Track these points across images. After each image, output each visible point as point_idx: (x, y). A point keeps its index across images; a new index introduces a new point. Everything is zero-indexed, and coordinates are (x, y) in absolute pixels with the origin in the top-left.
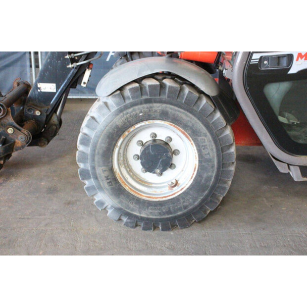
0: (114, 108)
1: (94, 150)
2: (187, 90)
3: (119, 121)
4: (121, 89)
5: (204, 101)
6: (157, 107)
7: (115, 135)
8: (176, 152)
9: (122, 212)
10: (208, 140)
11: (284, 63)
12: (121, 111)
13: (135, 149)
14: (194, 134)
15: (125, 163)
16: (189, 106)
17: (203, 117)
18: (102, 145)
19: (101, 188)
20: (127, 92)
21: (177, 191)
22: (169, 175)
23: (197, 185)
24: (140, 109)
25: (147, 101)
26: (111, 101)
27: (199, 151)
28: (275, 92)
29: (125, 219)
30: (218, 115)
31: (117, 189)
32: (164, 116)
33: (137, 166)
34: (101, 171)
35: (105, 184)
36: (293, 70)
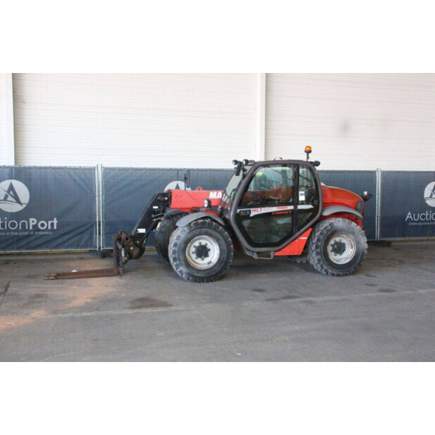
0: (188, 231)
1: (179, 248)
2: (214, 223)
3: (189, 236)
4: (190, 224)
5: (221, 227)
6: (204, 230)
7: (188, 241)
8: (209, 250)
9: (189, 275)
10: (223, 242)
11: (248, 213)
12: (190, 232)
13: (193, 249)
14: (217, 240)
15: (189, 254)
16: (215, 229)
17: (221, 233)
18: (182, 246)
19: (181, 265)
20: (192, 225)
21: (211, 265)
22: (207, 260)
23: (219, 261)
24: (197, 231)
25: (200, 228)
26: (186, 229)
27: (220, 247)
28: (246, 223)
29: (191, 278)
30: (226, 233)
31: (188, 265)
32: (206, 234)
33: (194, 256)
34: (181, 257)
35: (183, 262)
36: (252, 215)
